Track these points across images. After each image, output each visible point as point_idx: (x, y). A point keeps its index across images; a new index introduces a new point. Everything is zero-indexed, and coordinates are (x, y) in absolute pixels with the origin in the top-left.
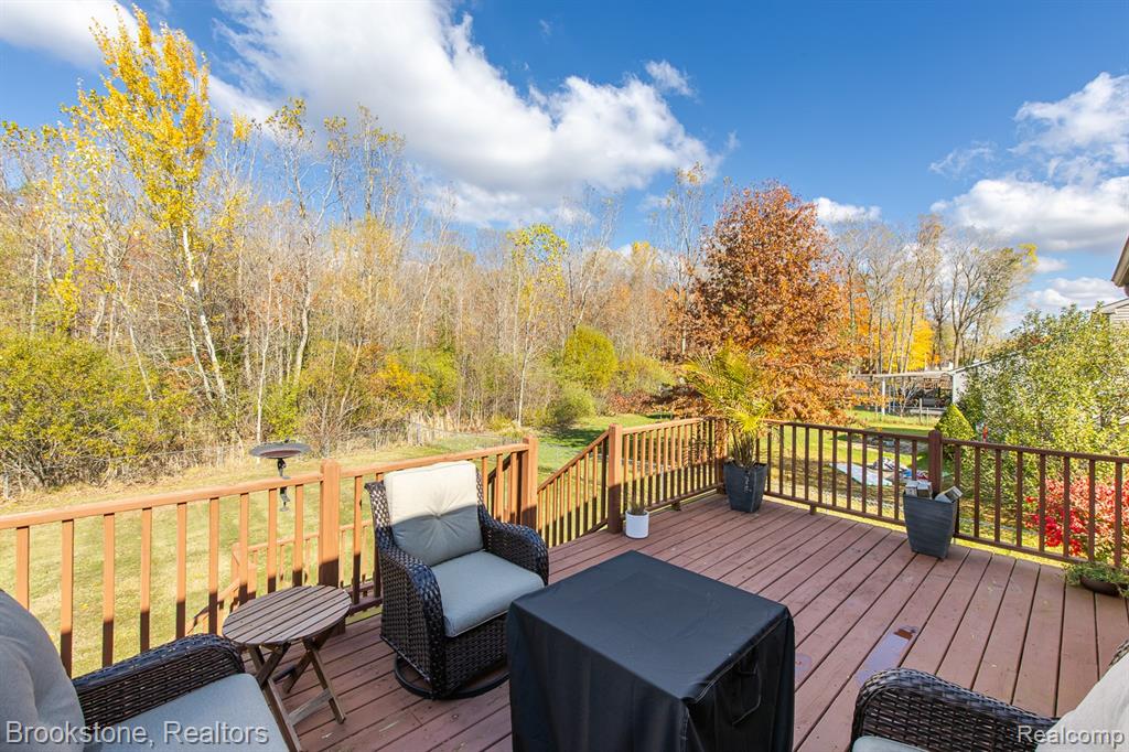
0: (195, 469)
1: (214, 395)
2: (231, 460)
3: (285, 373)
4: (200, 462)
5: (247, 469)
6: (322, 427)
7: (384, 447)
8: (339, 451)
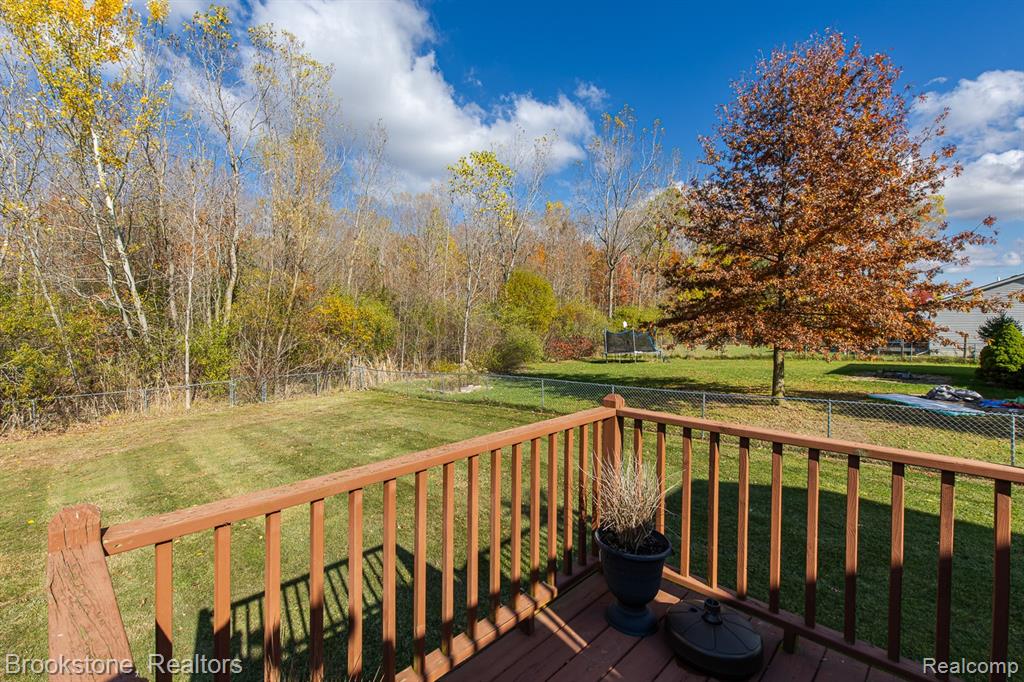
0: (116, 415)
1: (135, 334)
2: (156, 406)
3: (213, 312)
4: (123, 408)
5: (176, 414)
6: (258, 367)
7: (325, 391)
8: (277, 396)
